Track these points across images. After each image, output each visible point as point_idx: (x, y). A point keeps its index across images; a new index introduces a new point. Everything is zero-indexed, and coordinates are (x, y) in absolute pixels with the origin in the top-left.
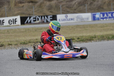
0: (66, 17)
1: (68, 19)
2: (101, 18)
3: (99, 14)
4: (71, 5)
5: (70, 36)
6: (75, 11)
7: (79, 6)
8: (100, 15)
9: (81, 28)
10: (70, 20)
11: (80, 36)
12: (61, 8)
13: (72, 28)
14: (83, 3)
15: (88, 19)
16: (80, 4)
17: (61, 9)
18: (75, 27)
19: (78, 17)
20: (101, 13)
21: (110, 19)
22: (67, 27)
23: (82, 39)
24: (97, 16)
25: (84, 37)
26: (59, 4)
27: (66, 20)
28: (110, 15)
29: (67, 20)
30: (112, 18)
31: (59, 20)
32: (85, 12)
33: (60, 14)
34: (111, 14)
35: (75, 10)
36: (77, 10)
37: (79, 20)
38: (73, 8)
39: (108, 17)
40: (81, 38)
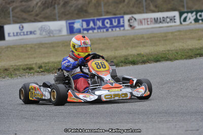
0: (21, 29)
1: (24, 33)
2: (84, 30)
3: (79, 22)
4: (29, 7)
5: (26, 63)
6: (37, 18)
7: (43, 9)
8: (82, 24)
9: (47, 48)
10: (29, 33)
11: (44, 63)
12: (11, 13)
13: (31, 47)
14: (52, 2)
15: (60, 31)
16: (46, 5)
17: (11, 15)
18: (36, 47)
19: (42, 29)
20: (83, 21)
21: (99, 31)
22: (22, 47)
23: (47, 68)
24: (77, 25)
25: (50, 65)
26: (8, 6)
27: (20, 35)
28: (99, 24)
29: (22, 34)
30: (104, 28)
31: (9, 34)
32: (54, 20)
33: (9, 24)
34: (101, 21)
35: (37, 15)
36: (40, 16)
37: (44, 33)
38: (33, 13)
39: (96, 27)
40: (45, 66)
